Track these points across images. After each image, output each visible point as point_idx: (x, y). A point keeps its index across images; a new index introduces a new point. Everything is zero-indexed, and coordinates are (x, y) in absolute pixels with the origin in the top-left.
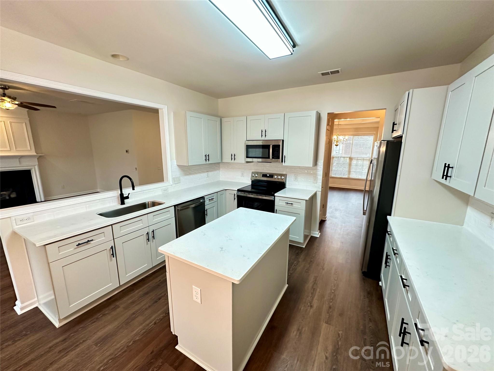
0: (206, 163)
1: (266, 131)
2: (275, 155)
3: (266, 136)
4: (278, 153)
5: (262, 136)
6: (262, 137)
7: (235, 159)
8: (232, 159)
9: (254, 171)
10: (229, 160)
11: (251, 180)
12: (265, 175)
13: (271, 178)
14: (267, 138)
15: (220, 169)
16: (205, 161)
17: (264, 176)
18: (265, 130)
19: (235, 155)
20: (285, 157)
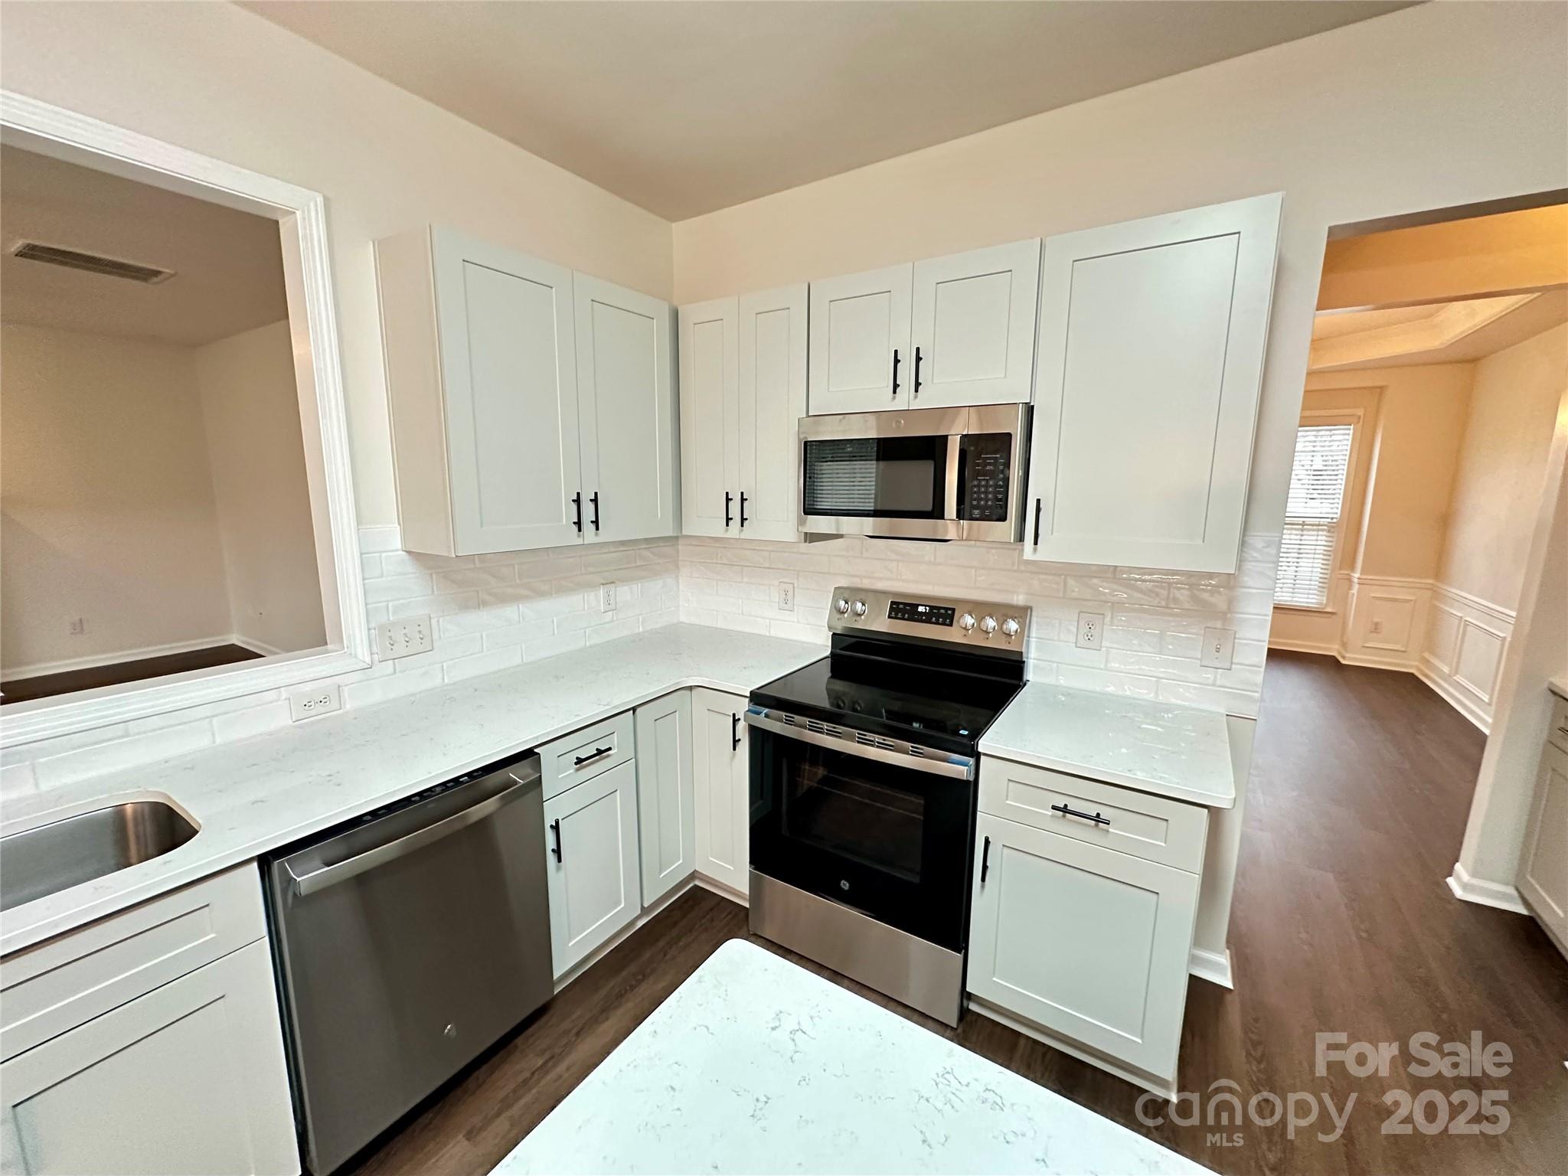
0: (580, 541)
1: (918, 359)
2: (979, 499)
3: (920, 388)
4: (997, 486)
5: (896, 386)
6: (895, 392)
7: (743, 520)
8: (728, 519)
9: (843, 582)
10: (717, 528)
11: (830, 628)
12: (902, 609)
13: (944, 624)
14: (926, 400)
15: (677, 567)
16: (575, 528)
17: (904, 612)
18: (918, 349)
19: (743, 500)
20: (1038, 510)
